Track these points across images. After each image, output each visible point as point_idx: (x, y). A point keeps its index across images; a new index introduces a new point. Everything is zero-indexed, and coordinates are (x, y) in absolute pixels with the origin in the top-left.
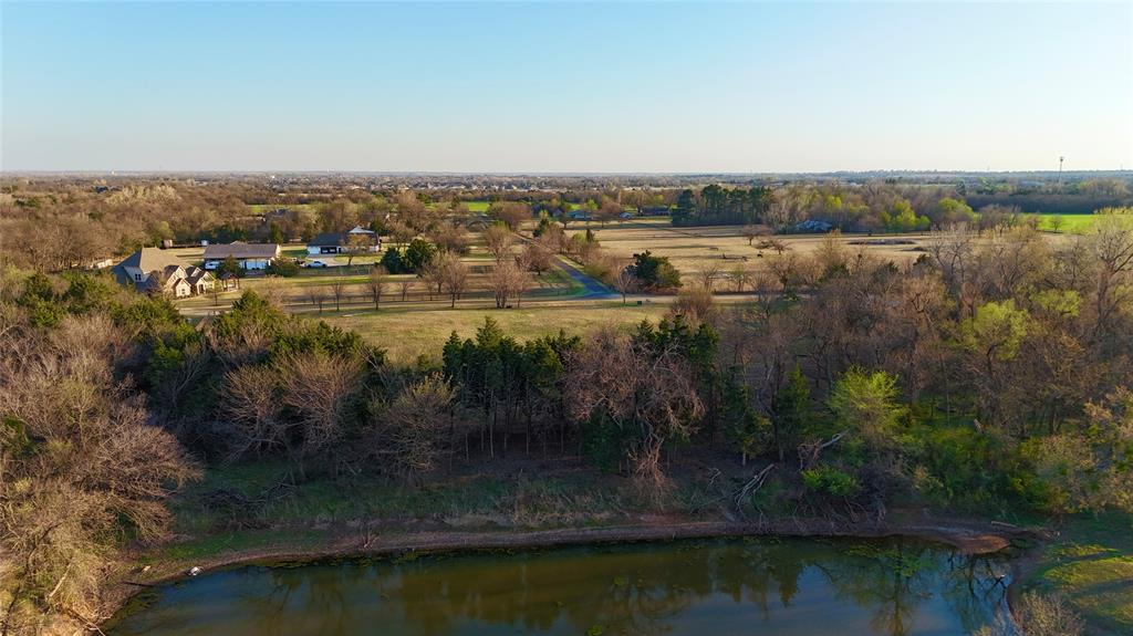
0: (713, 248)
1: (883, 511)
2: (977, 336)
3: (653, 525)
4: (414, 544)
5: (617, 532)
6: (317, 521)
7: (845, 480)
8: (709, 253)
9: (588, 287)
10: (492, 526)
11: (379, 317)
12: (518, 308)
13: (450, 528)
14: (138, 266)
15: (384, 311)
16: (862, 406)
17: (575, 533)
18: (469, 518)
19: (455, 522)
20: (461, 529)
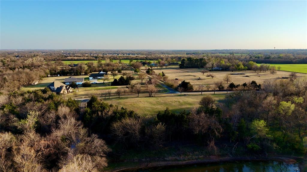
0: (194, 76)
1: (267, 154)
2: (282, 110)
3: (214, 158)
4: (160, 165)
5: (206, 160)
6: (135, 159)
7: (257, 147)
8: (194, 78)
9: (169, 89)
10: (176, 160)
11: (121, 100)
12: (155, 97)
13: (166, 161)
14: (54, 86)
15: (122, 98)
16: (259, 128)
17: (196, 161)
18: (170, 158)
19: (167, 159)
20: (169, 161)
